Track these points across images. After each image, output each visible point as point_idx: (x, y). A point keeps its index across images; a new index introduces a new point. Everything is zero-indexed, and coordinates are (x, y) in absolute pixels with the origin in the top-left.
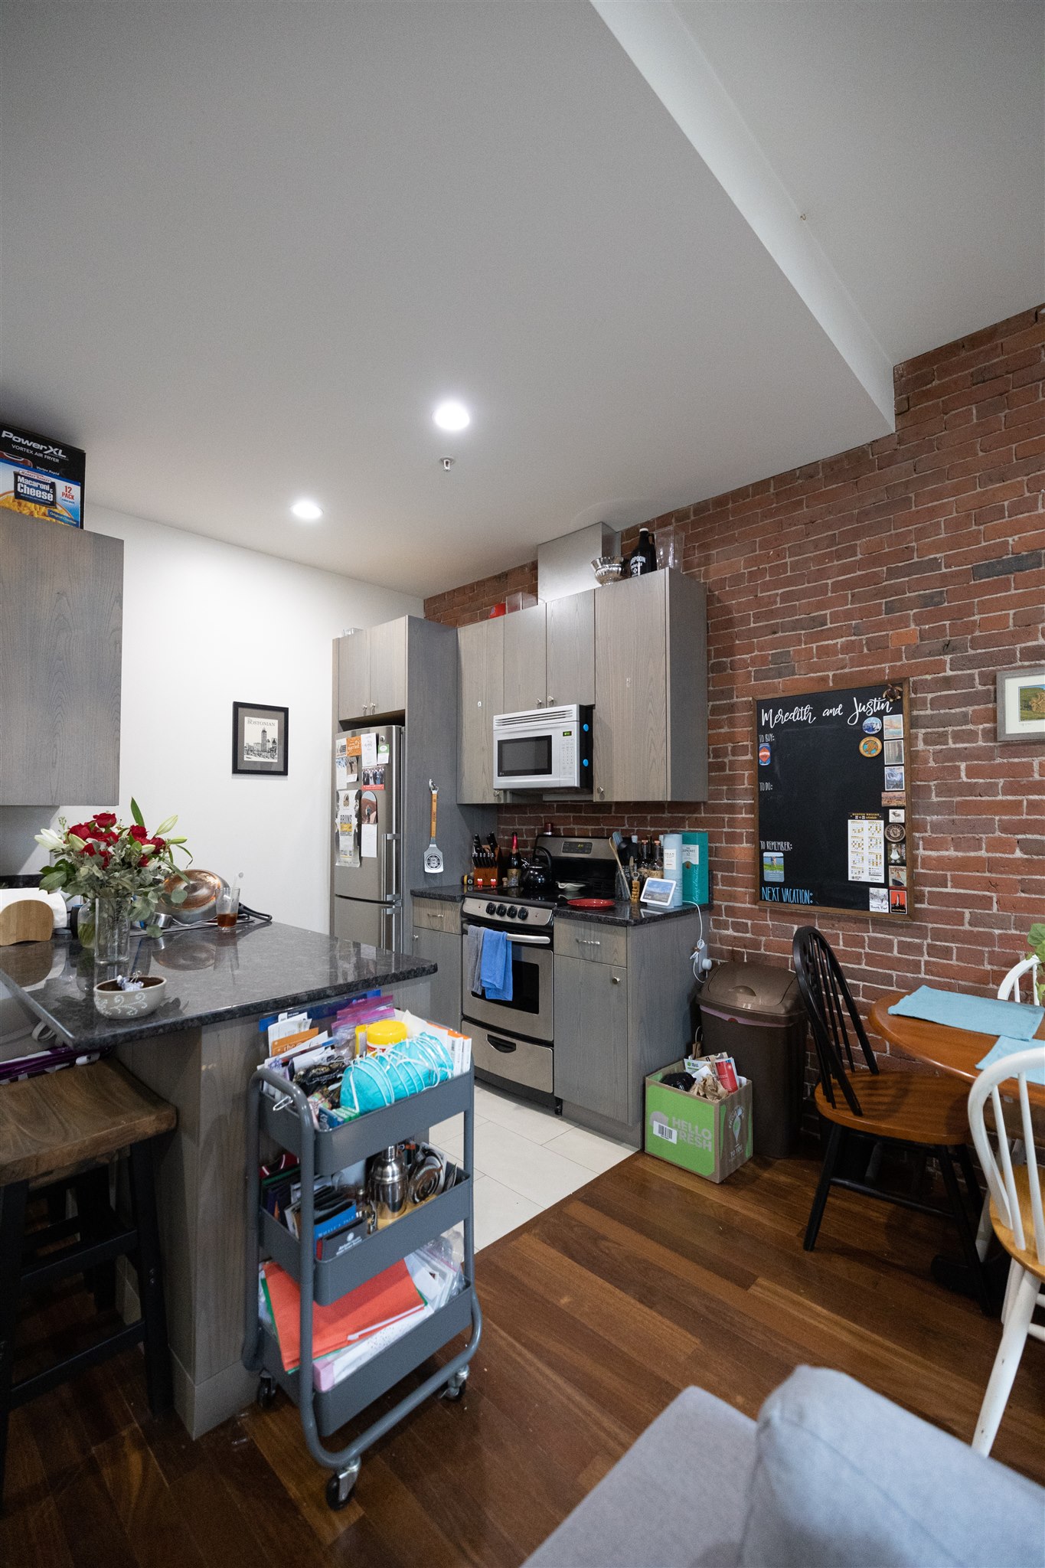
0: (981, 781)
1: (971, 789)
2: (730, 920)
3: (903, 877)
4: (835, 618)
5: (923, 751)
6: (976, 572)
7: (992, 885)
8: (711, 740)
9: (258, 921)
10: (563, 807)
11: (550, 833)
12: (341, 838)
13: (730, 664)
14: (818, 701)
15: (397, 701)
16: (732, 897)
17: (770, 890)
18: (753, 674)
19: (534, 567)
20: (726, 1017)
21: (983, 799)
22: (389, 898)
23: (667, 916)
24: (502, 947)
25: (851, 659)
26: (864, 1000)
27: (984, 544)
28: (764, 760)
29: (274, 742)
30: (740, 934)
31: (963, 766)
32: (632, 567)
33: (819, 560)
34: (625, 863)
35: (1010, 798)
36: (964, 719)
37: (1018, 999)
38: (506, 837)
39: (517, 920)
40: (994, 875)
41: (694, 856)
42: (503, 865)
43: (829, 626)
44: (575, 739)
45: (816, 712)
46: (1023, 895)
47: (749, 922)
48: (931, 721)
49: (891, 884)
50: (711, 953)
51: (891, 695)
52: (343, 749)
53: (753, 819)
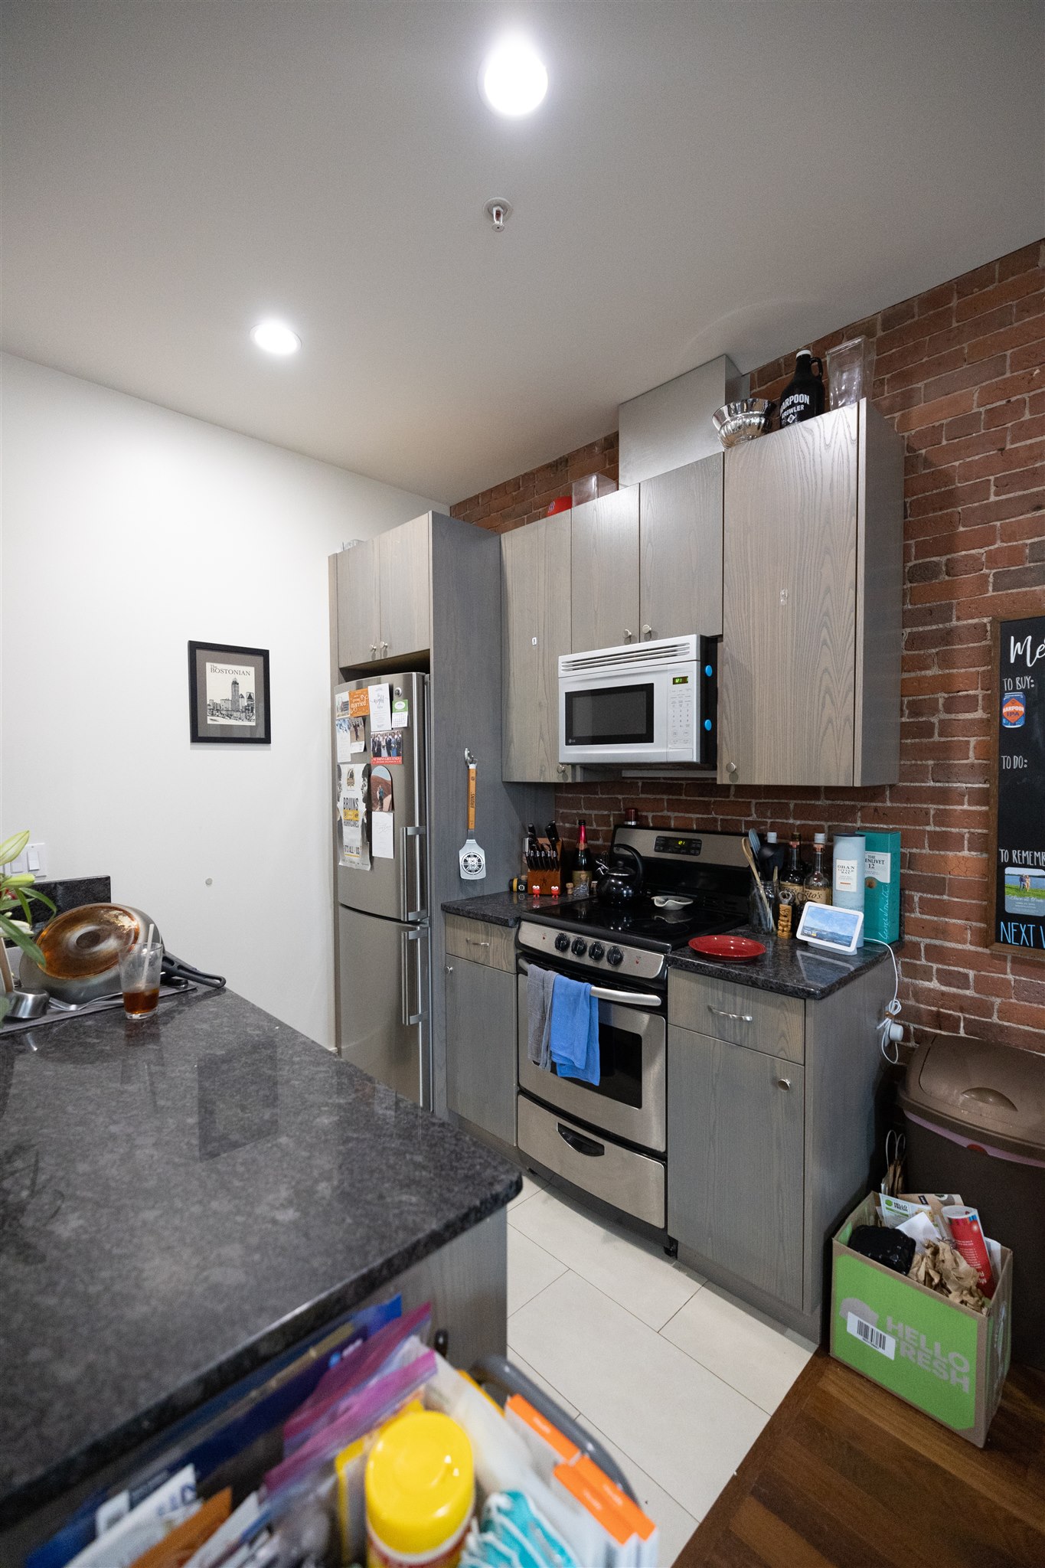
2: (935, 966)
8: (905, 688)
9: (203, 989)
11: (633, 823)
12: (346, 829)
13: (946, 565)
15: (418, 637)
16: (941, 932)
17: (1016, 927)
18: (991, 579)
20: (964, 1142)
22: (412, 917)
23: (855, 968)
24: (583, 1005)
28: (1012, 719)
29: (250, 697)
30: (953, 990)
32: (786, 414)
34: (766, 877)
38: (567, 825)
39: (605, 965)
41: (883, 870)
42: (567, 866)
44: (693, 686)
47: (971, 973)
50: (904, 1017)
52: (345, 706)
53: (986, 813)
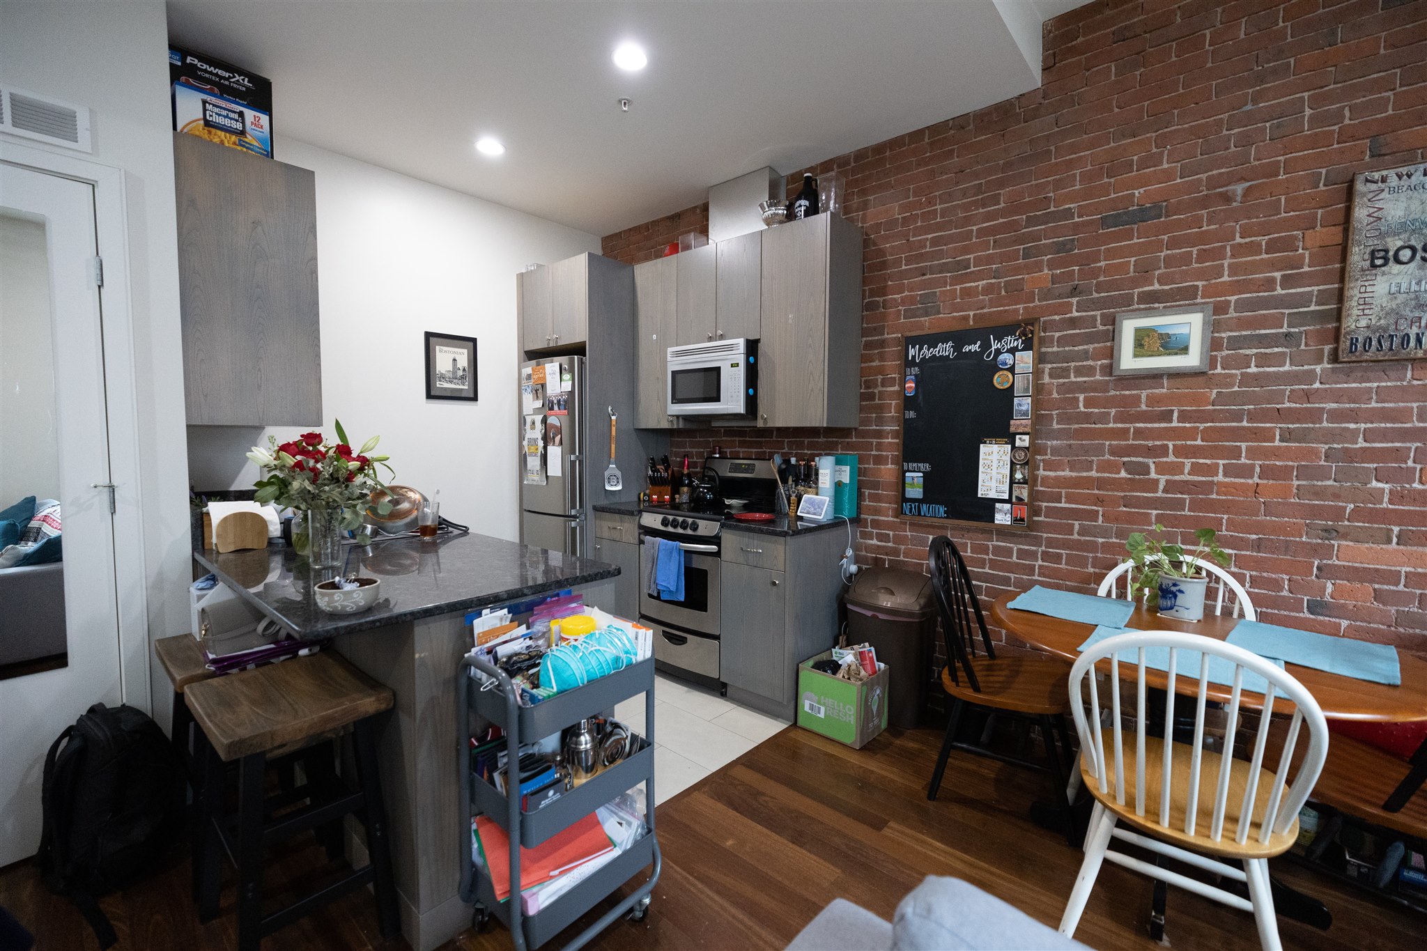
0: (1096, 410)
1: (1087, 418)
2: (875, 531)
3: (1025, 494)
4: (978, 262)
5: (1048, 384)
6: (1104, 222)
7: (1099, 501)
8: (863, 372)
9: (456, 532)
10: (730, 432)
11: (717, 456)
12: (529, 459)
13: (883, 302)
14: (959, 338)
15: (579, 334)
16: (877, 511)
17: (910, 505)
18: (903, 312)
19: (705, 209)
20: (869, 613)
21: (1097, 426)
22: (573, 512)
23: (821, 527)
24: (675, 554)
25: (990, 300)
26: (986, 598)
27: (1113, 196)
28: (910, 390)
29: (464, 370)
30: (883, 544)
31: (1081, 397)
32: (797, 210)
33: (966, 207)
34: (785, 481)
35: (1120, 425)
36: (1085, 356)
37: (1114, 596)
38: (678, 459)
39: (689, 532)
40: (1101, 492)
41: (846, 476)
42: (675, 483)
43: (972, 269)
44: (742, 369)
45: (957, 348)
46: (1125, 509)
48: (1057, 358)
49: (1014, 500)
50: (857, 560)
51: (1024, 334)
52: (529, 377)
53: (897, 444)
